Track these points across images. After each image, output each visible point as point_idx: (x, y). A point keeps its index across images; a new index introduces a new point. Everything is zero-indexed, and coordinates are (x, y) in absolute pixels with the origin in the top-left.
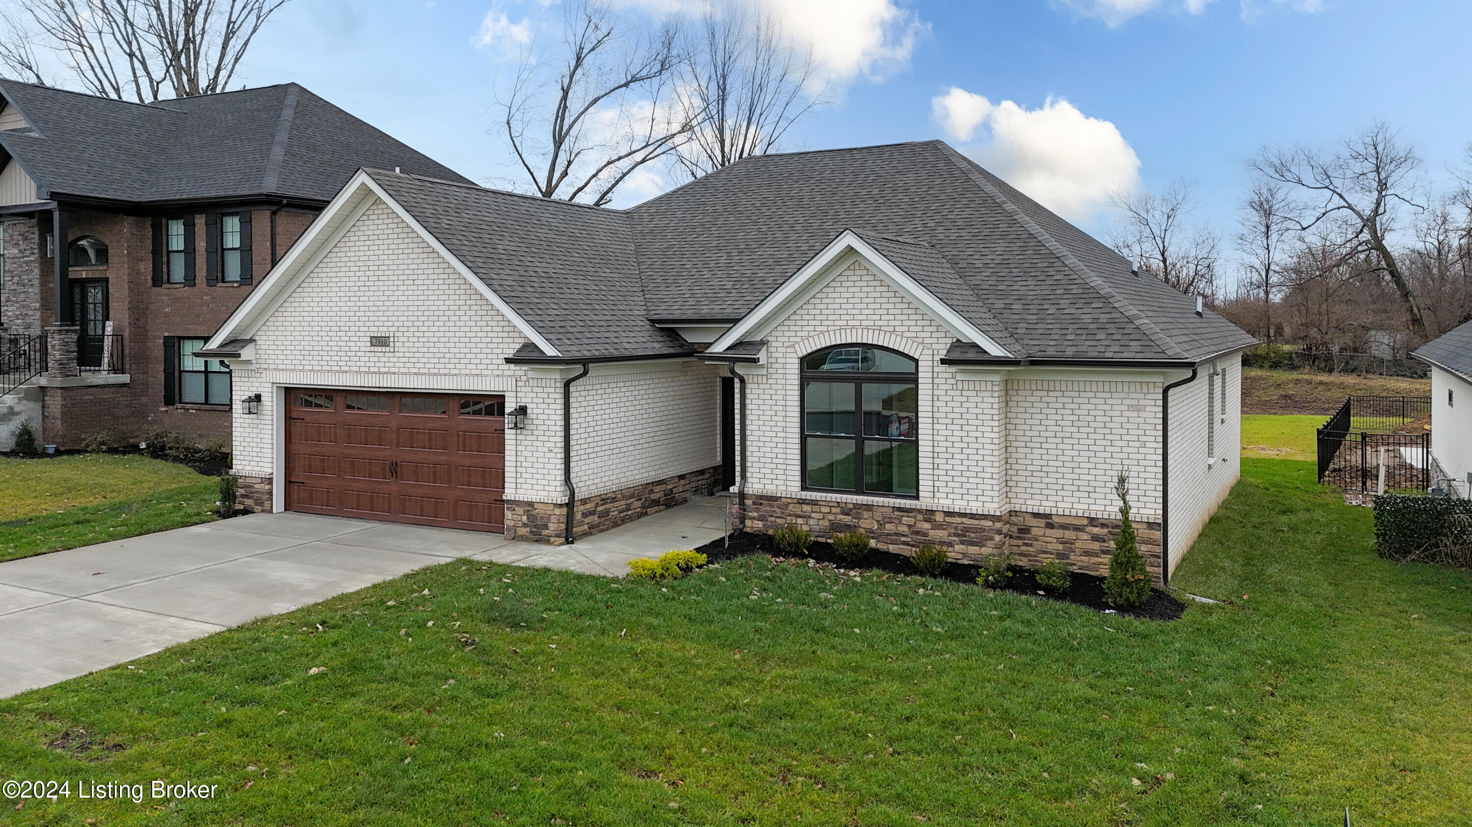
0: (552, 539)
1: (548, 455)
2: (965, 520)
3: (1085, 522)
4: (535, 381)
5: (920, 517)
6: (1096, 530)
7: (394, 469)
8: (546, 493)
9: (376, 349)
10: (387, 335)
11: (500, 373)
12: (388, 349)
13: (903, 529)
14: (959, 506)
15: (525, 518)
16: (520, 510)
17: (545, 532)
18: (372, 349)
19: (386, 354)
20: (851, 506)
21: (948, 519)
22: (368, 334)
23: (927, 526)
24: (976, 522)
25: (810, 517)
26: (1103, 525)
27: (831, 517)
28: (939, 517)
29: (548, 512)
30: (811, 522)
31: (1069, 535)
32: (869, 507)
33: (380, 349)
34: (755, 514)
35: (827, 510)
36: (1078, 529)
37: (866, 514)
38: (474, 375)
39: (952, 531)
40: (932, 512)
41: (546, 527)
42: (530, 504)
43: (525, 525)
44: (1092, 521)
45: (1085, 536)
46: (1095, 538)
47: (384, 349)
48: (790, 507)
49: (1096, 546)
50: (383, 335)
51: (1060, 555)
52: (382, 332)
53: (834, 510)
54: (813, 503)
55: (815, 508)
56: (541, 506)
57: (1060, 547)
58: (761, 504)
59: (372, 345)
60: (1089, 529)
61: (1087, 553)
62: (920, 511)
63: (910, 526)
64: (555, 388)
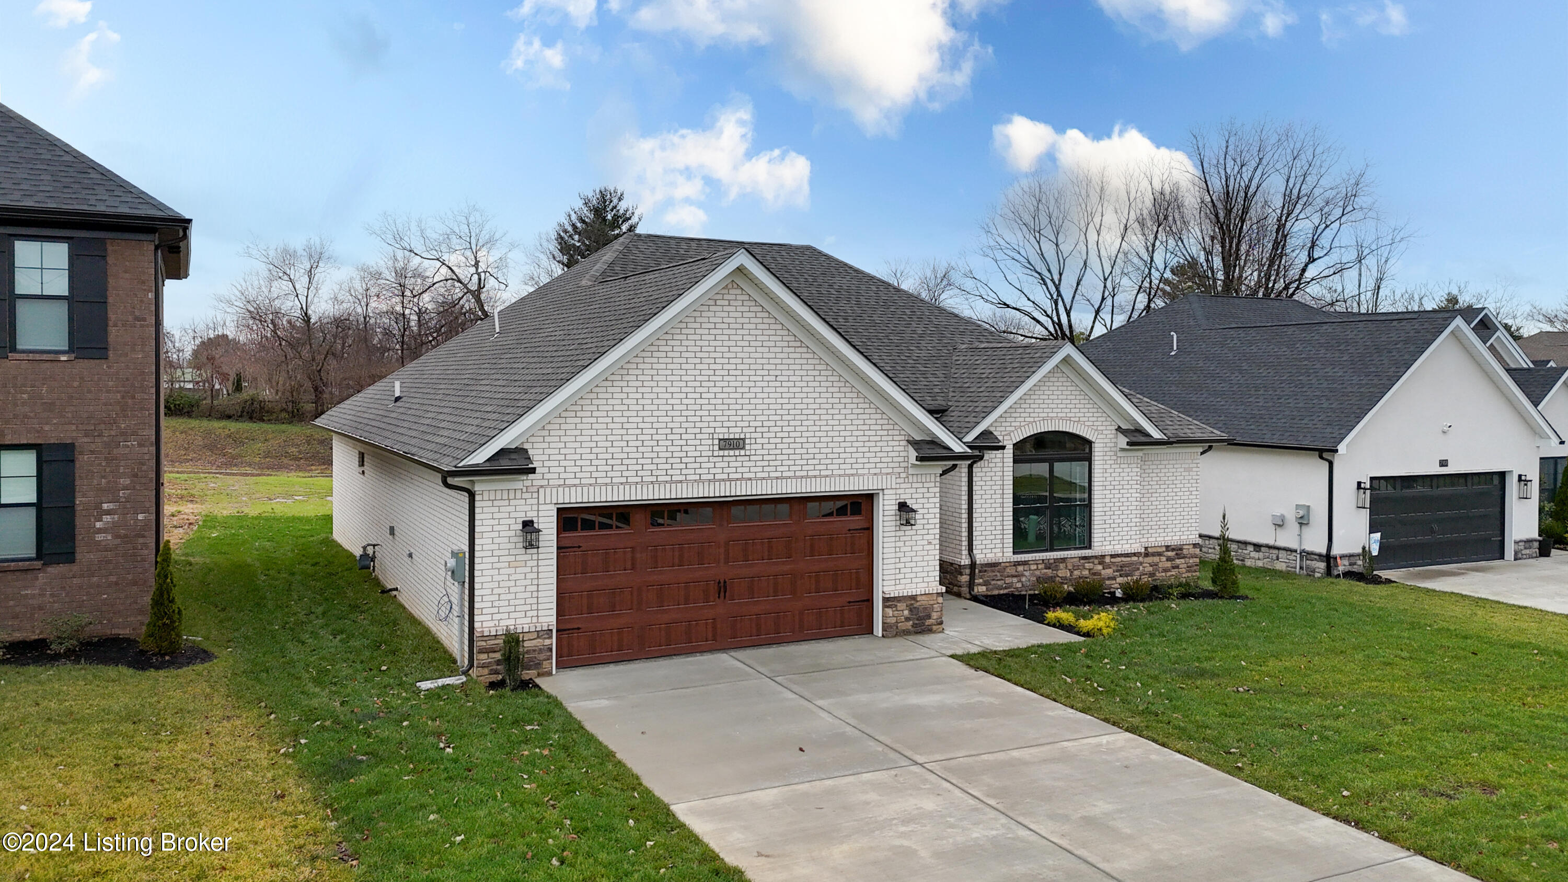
0: (934, 628)
1: (927, 547)
2: (1123, 559)
3: (1164, 549)
4: (915, 477)
5: (1096, 561)
6: (1170, 554)
7: (722, 588)
8: (926, 585)
9: (726, 453)
10: (742, 436)
11: (878, 471)
12: (742, 452)
13: (1086, 573)
14: (1119, 549)
15: (906, 613)
16: (901, 606)
17: (928, 622)
18: (721, 453)
19: (739, 459)
20: (1052, 561)
21: (1113, 560)
22: (716, 436)
23: (1100, 567)
24: (1128, 559)
25: (1023, 575)
26: (1173, 550)
27: (1038, 573)
28: (1107, 560)
29: (932, 602)
30: (1024, 579)
31: (1156, 559)
32: (1063, 560)
33: (732, 453)
34: (981, 581)
35: (1035, 567)
36: (1160, 554)
37: (1062, 566)
38: (849, 476)
39: (1115, 568)
40: (1103, 556)
41: (929, 617)
42: (913, 598)
43: (907, 619)
44: (1168, 548)
45: (1164, 559)
46: (1169, 559)
47: (737, 452)
48: (1008, 570)
49: (1169, 564)
50: (737, 436)
51: (1152, 575)
52: (735, 433)
53: (1040, 567)
54: (1025, 563)
55: (1026, 567)
56: (924, 598)
57: (1151, 569)
58: (985, 571)
59: (720, 449)
60: (1166, 553)
61: (1166, 570)
62: (1096, 557)
63: (1090, 570)
64: (935, 482)
